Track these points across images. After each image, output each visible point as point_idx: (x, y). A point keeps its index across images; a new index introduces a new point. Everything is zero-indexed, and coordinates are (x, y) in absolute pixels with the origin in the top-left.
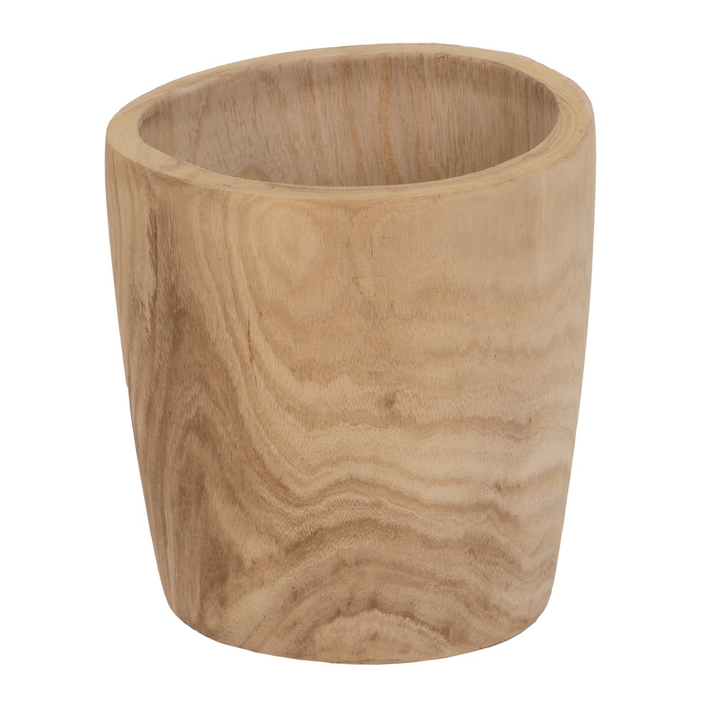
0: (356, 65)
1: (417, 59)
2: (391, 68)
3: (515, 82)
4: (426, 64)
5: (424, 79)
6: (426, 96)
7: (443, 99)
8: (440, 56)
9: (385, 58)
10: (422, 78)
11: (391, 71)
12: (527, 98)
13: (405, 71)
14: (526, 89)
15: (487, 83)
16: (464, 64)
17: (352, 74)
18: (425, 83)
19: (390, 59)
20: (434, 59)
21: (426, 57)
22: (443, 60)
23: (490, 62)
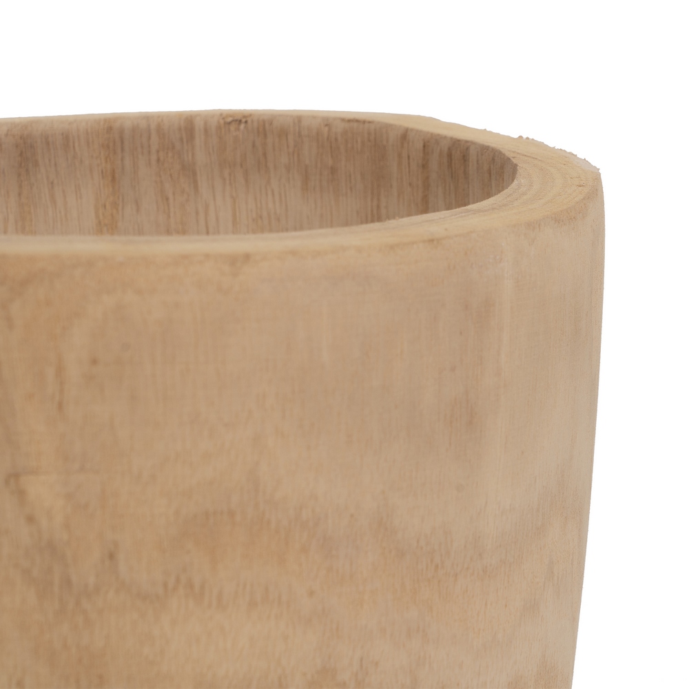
0: (48, 143)
1: (180, 129)
2: (123, 150)
3: (400, 156)
4: (199, 140)
5: (194, 174)
6: (197, 213)
7: (234, 215)
8: (229, 119)
9: (110, 129)
10: (189, 171)
11: (122, 159)
12: (426, 186)
13: (154, 157)
14: (425, 166)
15: (333, 170)
16: (283, 133)
17: (36, 164)
18: (195, 182)
19: (121, 131)
20: (219, 128)
21: (199, 124)
22: (238, 129)
23: (343, 120)
